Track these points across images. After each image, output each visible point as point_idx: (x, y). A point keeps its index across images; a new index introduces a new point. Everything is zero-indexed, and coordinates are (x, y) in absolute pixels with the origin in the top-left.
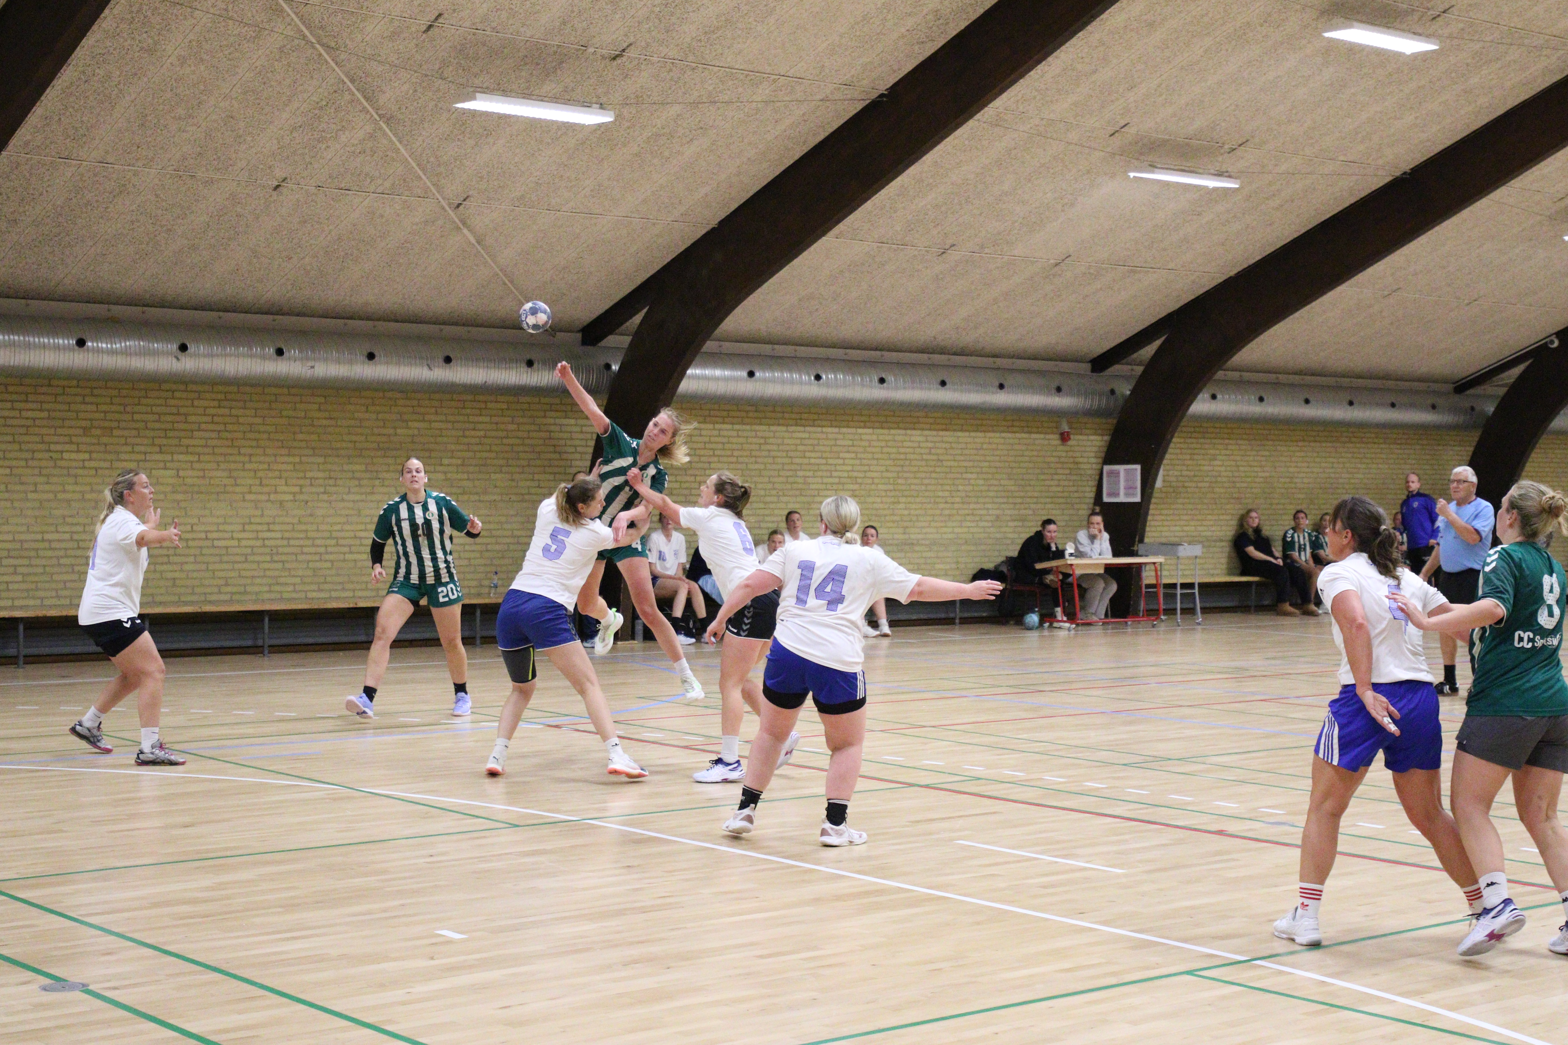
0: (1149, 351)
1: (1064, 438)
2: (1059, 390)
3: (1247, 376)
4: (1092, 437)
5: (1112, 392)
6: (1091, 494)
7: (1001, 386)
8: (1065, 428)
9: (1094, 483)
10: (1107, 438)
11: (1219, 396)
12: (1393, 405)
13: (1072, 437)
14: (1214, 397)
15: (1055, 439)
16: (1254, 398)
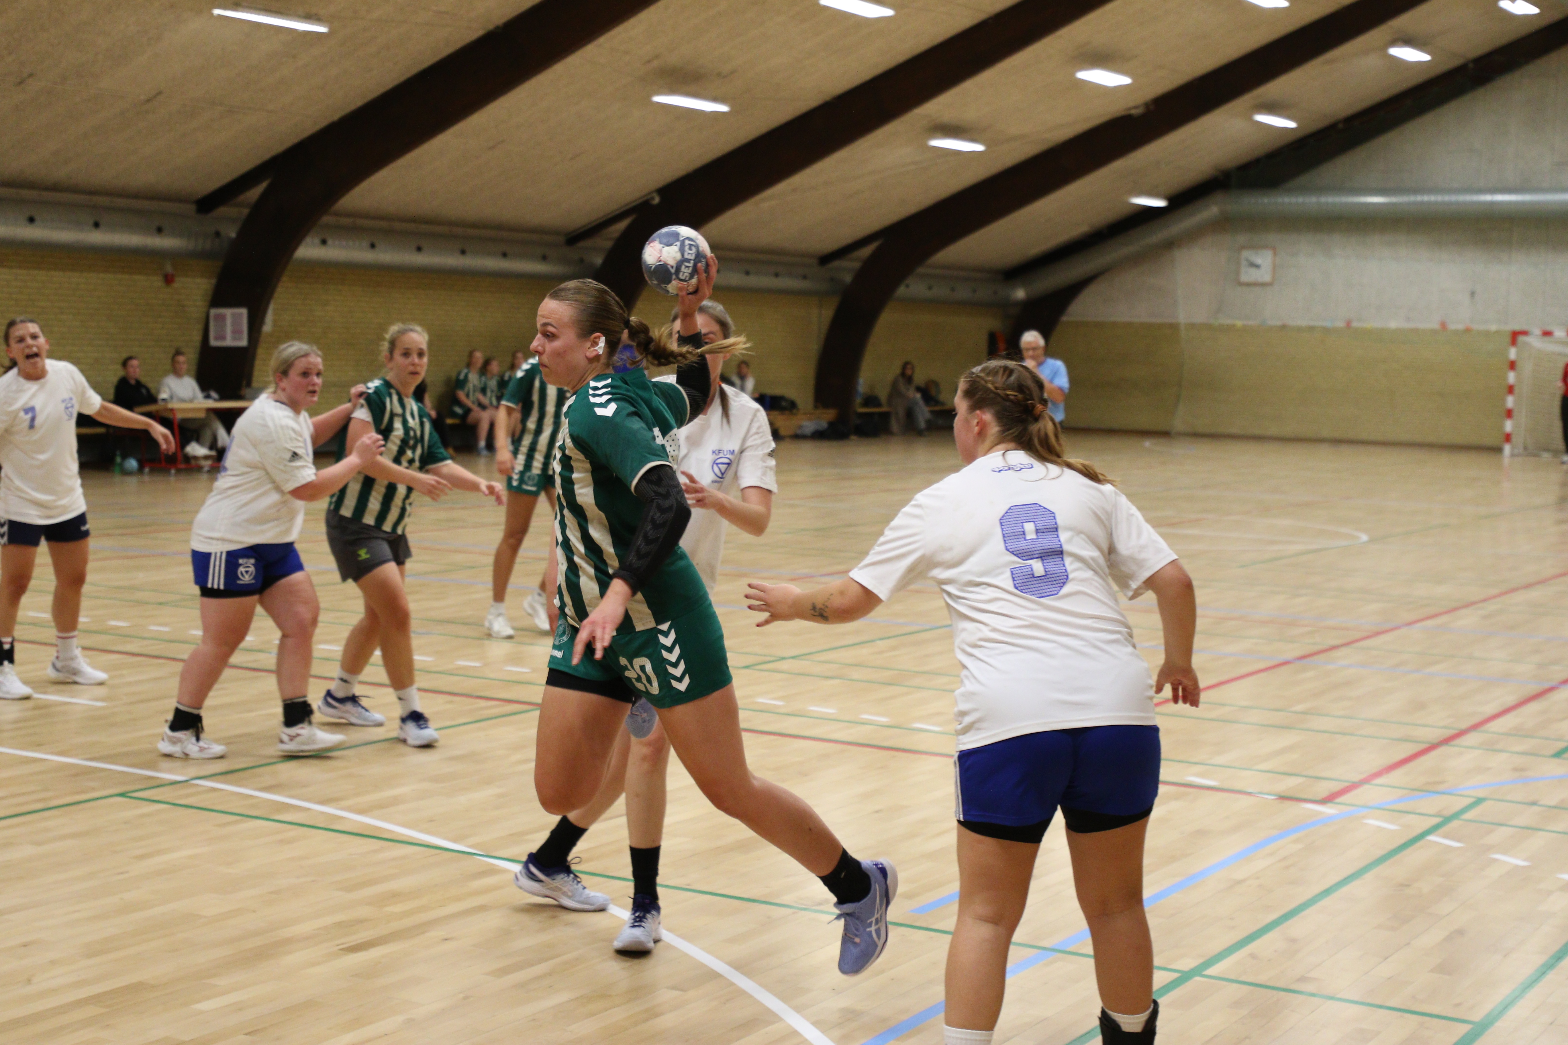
0: (254, 193)
1: (169, 280)
2: (160, 230)
3: (360, 222)
4: (199, 280)
5: (217, 234)
6: (197, 337)
7: (97, 225)
8: (169, 269)
9: (200, 327)
10: (214, 281)
11: (330, 242)
12: (505, 255)
13: (177, 279)
14: (324, 242)
15: (157, 281)
16: (365, 244)
